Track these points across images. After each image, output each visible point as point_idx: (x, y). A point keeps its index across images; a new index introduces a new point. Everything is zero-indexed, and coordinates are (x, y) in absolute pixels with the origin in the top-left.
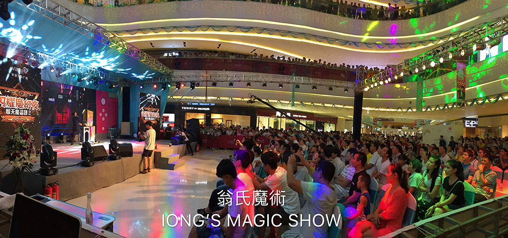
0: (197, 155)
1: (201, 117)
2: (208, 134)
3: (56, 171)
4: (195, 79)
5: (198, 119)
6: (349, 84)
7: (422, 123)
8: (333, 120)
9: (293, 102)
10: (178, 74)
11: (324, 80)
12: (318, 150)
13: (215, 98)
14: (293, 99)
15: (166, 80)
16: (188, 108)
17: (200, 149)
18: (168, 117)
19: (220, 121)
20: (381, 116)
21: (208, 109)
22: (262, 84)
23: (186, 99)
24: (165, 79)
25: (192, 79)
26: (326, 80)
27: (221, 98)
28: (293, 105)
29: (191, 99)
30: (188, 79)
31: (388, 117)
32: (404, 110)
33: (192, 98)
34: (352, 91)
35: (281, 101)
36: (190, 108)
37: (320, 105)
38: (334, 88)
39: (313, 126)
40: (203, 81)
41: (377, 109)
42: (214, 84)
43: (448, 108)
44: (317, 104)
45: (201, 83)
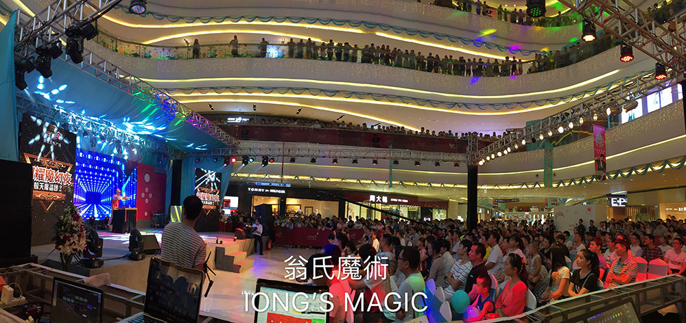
0: (269, 254)
1: (274, 202)
2: (283, 225)
3: (101, 263)
4: (268, 153)
5: (271, 205)
6: (461, 157)
7: (555, 203)
8: (443, 204)
9: (391, 182)
10: (246, 145)
11: (429, 153)
12: (424, 245)
13: (293, 177)
14: (390, 178)
15: (230, 153)
16: (256, 190)
17: (272, 247)
18: (229, 201)
19: (297, 209)
20: (502, 196)
21: (283, 192)
22: (352, 160)
23: (254, 178)
24: (228, 151)
25: (264, 153)
26: (432, 153)
27: (301, 178)
28: (391, 186)
29: (261, 178)
30: (258, 152)
31: (512, 196)
32: (530, 186)
33: (262, 176)
34: (464, 166)
35: (376, 182)
36: (260, 190)
37: (426, 185)
38: (441, 163)
39: (418, 214)
40: (279, 156)
41: (496, 187)
42: (293, 160)
43: (586, 182)
44: (420, 184)
45: (276, 159)
